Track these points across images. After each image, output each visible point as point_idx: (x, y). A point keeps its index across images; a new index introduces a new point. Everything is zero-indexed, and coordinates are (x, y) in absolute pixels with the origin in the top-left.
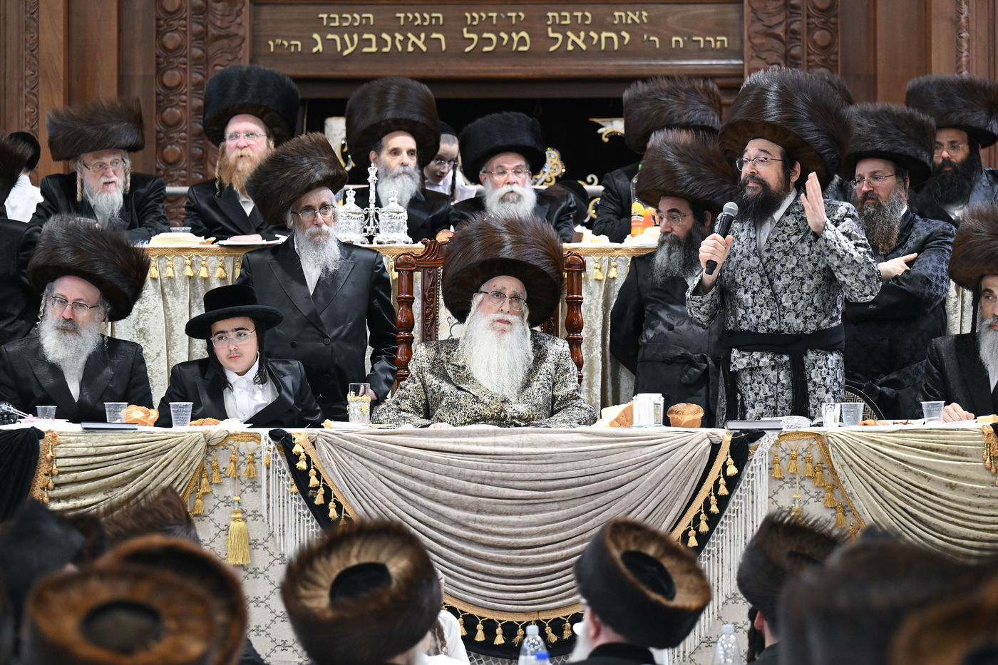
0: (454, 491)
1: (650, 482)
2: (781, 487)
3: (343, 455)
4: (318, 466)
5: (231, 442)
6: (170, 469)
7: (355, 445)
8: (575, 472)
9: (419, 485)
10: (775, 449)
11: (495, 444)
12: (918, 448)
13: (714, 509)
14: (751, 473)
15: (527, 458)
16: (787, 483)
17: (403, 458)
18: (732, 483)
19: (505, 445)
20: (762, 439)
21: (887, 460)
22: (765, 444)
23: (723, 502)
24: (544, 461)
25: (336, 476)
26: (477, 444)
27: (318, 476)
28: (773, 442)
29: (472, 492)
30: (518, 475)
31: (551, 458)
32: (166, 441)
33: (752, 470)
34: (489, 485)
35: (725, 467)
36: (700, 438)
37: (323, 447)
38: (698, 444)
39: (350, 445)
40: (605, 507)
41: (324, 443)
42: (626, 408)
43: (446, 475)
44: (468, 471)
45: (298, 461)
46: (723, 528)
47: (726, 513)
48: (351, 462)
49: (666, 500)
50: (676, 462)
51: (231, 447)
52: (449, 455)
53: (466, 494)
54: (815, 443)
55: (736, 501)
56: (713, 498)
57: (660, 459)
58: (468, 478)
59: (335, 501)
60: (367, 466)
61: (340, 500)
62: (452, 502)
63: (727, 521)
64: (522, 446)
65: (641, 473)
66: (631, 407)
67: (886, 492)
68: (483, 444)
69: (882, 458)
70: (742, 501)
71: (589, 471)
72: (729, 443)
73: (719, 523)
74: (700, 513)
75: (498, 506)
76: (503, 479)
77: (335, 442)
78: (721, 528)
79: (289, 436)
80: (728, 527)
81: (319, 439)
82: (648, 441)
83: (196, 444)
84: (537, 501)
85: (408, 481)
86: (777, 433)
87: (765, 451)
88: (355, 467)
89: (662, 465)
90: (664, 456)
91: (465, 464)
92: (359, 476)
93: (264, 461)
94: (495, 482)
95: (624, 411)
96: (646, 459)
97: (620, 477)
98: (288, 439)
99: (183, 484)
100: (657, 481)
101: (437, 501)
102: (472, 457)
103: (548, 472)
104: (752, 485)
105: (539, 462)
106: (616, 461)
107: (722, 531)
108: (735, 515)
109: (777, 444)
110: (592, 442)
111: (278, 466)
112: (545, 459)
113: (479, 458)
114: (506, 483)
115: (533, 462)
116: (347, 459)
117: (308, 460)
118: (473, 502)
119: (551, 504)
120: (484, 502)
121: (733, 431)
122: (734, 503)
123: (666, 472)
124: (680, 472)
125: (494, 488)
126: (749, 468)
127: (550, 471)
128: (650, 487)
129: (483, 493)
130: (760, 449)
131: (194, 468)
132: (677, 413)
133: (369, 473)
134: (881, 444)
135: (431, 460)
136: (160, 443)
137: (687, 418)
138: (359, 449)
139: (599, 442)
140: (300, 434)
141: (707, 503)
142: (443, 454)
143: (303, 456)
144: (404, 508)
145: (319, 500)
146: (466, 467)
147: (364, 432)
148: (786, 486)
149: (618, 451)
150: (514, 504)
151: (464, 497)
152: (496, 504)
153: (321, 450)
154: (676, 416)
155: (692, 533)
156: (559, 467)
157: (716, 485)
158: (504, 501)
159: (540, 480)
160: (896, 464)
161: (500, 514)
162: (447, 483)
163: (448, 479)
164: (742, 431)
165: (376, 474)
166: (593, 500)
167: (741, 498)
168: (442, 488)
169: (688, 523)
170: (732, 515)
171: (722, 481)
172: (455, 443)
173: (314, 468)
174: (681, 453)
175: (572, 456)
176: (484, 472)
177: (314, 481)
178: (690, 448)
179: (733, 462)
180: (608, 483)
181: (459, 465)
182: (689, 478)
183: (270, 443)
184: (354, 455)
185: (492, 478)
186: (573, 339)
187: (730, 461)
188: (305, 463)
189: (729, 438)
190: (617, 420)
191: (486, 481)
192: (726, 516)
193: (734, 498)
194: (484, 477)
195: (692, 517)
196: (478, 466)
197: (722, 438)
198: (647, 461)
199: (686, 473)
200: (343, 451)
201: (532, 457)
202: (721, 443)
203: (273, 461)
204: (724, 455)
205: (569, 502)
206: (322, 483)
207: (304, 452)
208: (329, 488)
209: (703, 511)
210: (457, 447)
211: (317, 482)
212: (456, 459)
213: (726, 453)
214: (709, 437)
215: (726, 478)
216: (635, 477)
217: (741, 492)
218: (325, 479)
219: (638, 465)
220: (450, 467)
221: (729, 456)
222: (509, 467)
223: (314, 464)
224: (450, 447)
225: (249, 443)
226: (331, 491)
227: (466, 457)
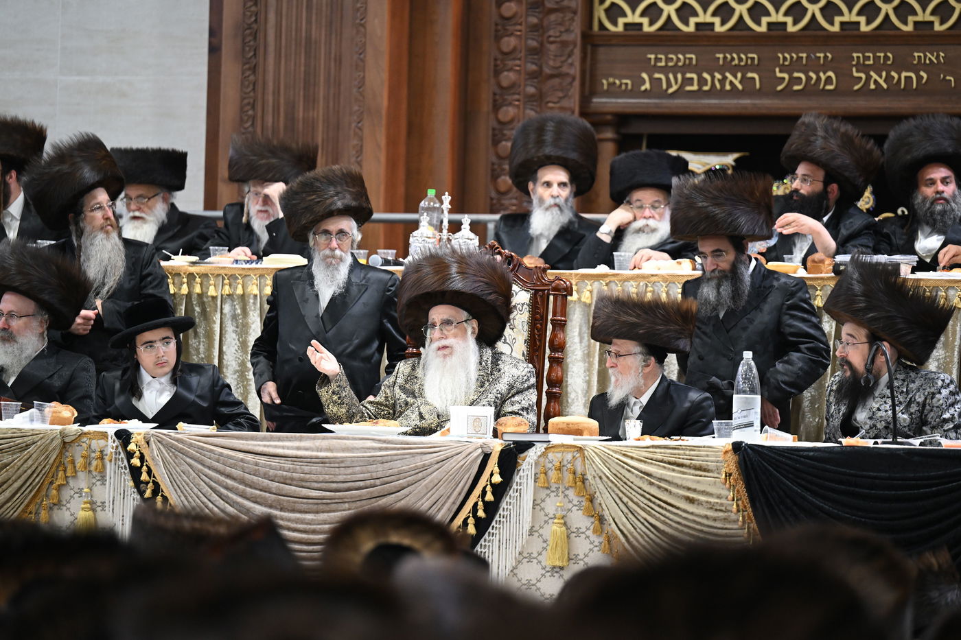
0: (260, 490)
1: (425, 486)
2: (548, 495)
3: (170, 453)
4: (150, 463)
5: (85, 439)
6: (30, 462)
7: (180, 446)
8: (362, 475)
9: (230, 483)
10: (542, 459)
11: (298, 448)
12: (665, 462)
13: (481, 513)
14: (519, 481)
15: (323, 461)
16: (553, 492)
17: (219, 458)
18: (499, 490)
19: (306, 449)
20: (531, 450)
21: (633, 473)
22: (532, 455)
23: (491, 508)
24: (337, 465)
25: (163, 473)
26: (283, 447)
27: (149, 472)
28: (539, 454)
29: (275, 491)
30: (314, 477)
31: (342, 462)
32: (30, 438)
33: (520, 479)
34: (290, 485)
35: (492, 475)
36: (474, 447)
37: (154, 445)
38: (473, 451)
43: (254, 475)
44: (272, 472)
45: (133, 457)
47: (496, 518)
48: (176, 461)
49: (437, 503)
50: (450, 469)
51: (84, 445)
52: (258, 457)
54: (578, 455)
55: (505, 507)
56: (480, 503)
57: (436, 466)
58: (273, 478)
59: (162, 495)
60: (190, 465)
61: (166, 494)
62: (258, 500)
63: (498, 526)
65: (419, 478)
67: (630, 504)
68: (288, 448)
69: (629, 471)
70: (511, 507)
71: (375, 475)
72: (498, 454)
73: (491, 528)
74: (469, 517)
75: (297, 505)
76: (302, 480)
78: (492, 531)
79: (129, 432)
81: (152, 439)
82: (429, 449)
83: (52, 440)
84: (329, 501)
85: (222, 478)
86: (545, 445)
87: (531, 461)
88: (178, 464)
89: (437, 472)
90: (440, 464)
91: (270, 465)
92: (182, 474)
94: (295, 483)
96: (424, 466)
98: (127, 435)
99: (41, 476)
102: (277, 460)
103: (340, 475)
104: (520, 493)
105: (332, 465)
106: (399, 465)
109: (544, 455)
110: (380, 449)
111: (120, 463)
112: (338, 463)
113: (283, 460)
114: (304, 484)
115: (327, 465)
117: (142, 458)
118: (274, 501)
119: (342, 504)
120: (283, 500)
121: (506, 442)
122: (503, 509)
123: (440, 478)
124: (451, 478)
125: (294, 488)
126: (518, 477)
127: (342, 474)
128: (425, 491)
129: (284, 493)
130: (527, 459)
131: (51, 461)
133: (191, 470)
134: (632, 458)
135: (242, 460)
136: (26, 439)
138: (183, 449)
139: (387, 449)
140: (139, 434)
141: (475, 508)
142: (253, 456)
143: (137, 454)
144: (217, 503)
145: (148, 494)
146: (271, 467)
147: (192, 433)
148: (552, 494)
149: (401, 458)
150: (312, 504)
151: (268, 495)
152: (295, 502)
153: (153, 450)
156: (350, 470)
157: (484, 492)
158: (301, 500)
159: (334, 482)
160: (641, 478)
161: (300, 512)
162: (253, 482)
163: (255, 478)
164: (515, 442)
165: (197, 472)
166: (377, 502)
167: (510, 505)
168: (250, 486)
170: (501, 519)
171: (489, 488)
172: (265, 446)
173: (147, 465)
174: (455, 460)
175: (361, 461)
176: (285, 473)
177: (144, 477)
178: (463, 456)
179: (498, 470)
180: (390, 487)
181: (265, 466)
182: (459, 484)
183: (114, 441)
184: (180, 454)
185: (292, 479)
186: (554, 358)
187: (496, 469)
188: (138, 460)
189: (501, 448)
191: (288, 482)
192: (496, 522)
193: (503, 505)
194: (285, 478)
195: (462, 520)
196: (281, 467)
197: (492, 448)
198: (425, 468)
199: (457, 479)
200: (171, 451)
201: (327, 460)
202: (491, 453)
203: (116, 458)
204: (492, 465)
205: (358, 502)
206: (152, 479)
207: (139, 450)
208: (158, 483)
209: (471, 515)
210: (266, 450)
211: (148, 478)
212: (263, 460)
213: (494, 462)
214: (481, 447)
215: (492, 485)
216: (414, 482)
217: (510, 499)
218: (155, 475)
219: (417, 471)
220: (257, 468)
221: (496, 465)
222: (307, 469)
223: (147, 461)
224: (260, 449)
225: (100, 441)
226: (160, 486)
227: (272, 459)
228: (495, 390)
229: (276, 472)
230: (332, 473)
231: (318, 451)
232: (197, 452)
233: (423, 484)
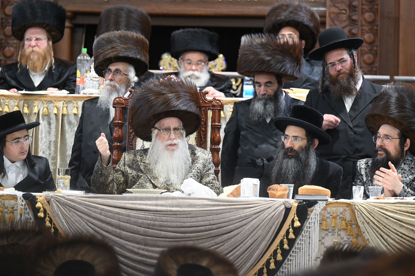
0: (131, 233)
1: (248, 230)
2: (326, 234)
3: (66, 209)
4: (51, 215)
7: (73, 204)
8: (203, 223)
9: (110, 228)
10: (323, 212)
11: (157, 205)
12: (409, 213)
13: (286, 246)
14: (309, 226)
15: (175, 213)
16: (330, 232)
17: (101, 212)
18: (297, 231)
19: (162, 206)
20: (316, 206)
21: (390, 220)
22: (318, 209)
23: (291, 243)
24: (185, 216)
25: (62, 222)
26: (146, 205)
27: (51, 221)
28: (322, 208)
29: (142, 233)
30: (169, 224)
31: (189, 214)
33: (309, 224)
34: (152, 229)
35: (293, 221)
36: (279, 204)
37: (54, 204)
38: (277, 208)
39: (70, 204)
40: (221, 244)
41: (54, 202)
42: (238, 187)
43: (126, 223)
44: (140, 221)
45: (39, 212)
46: (292, 258)
47: (293, 249)
48: (70, 214)
49: (257, 241)
50: (264, 218)
52: (129, 211)
53: (138, 234)
54: (347, 209)
55: (299, 242)
56: (285, 240)
57: (254, 216)
58: (140, 225)
63: (294, 254)
64: (173, 207)
65: (243, 224)
66: (240, 186)
67: (389, 239)
68: (150, 205)
69: (387, 218)
70: (303, 242)
71: (212, 222)
72: (296, 208)
73: (289, 256)
74: (278, 249)
76: (161, 226)
77: (61, 201)
78: (290, 258)
79: (34, 197)
80: (294, 258)
81: (52, 200)
82: (248, 205)
84: (180, 240)
85: (104, 225)
86: (325, 202)
87: (318, 213)
88: (73, 216)
89: (255, 220)
90: (257, 215)
91: (138, 216)
92: (75, 223)
93: (19, 212)
94: (156, 228)
95: (236, 189)
96: (246, 216)
97: (231, 226)
98: (33, 199)
100: (252, 229)
101: (121, 238)
102: (143, 213)
103: (187, 222)
104: (309, 233)
105: (182, 216)
106: (227, 216)
107: (291, 260)
108: (299, 250)
109: (325, 209)
110: (214, 205)
111: (27, 215)
112: (186, 214)
113: (147, 213)
114: (162, 228)
115: (179, 216)
116: (68, 212)
117: (45, 212)
118: (142, 239)
120: (149, 239)
121: (299, 201)
122: (298, 243)
123: (258, 224)
124: (266, 224)
125: (155, 231)
126: (308, 223)
127: (189, 222)
128: (248, 233)
129: (149, 234)
130: (314, 211)
132: (273, 190)
133: (81, 220)
134: (387, 210)
135: (118, 213)
137: (279, 193)
138: (75, 206)
139: (218, 205)
140: (41, 196)
141: (282, 243)
142: (125, 210)
143: (42, 209)
146: (139, 218)
147: (79, 196)
148: (330, 234)
149: (229, 211)
150: (167, 241)
151: (137, 236)
153: (53, 206)
154: (273, 192)
155: (272, 261)
156: (194, 219)
157: (288, 232)
158: (161, 239)
159: (183, 227)
160: (395, 223)
162: (127, 227)
163: (128, 225)
164: (304, 200)
165: (85, 221)
166: (214, 240)
167: (302, 241)
168: (124, 230)
169: (270, 255)
170: (297, 250)
171: (291, 230)
173: (48, 217)
174: (266, 213)
175: (202, 213)
176: (149, 222)
177: (48, 225)
178: (272, 210)
179: (297, 219)
180: (223, 230)
181: (135, 217)
182: (272, 227)
183: (23, 201)
184: (72, 209)
185: (154, 225)
186: (215, 149)
187: (296, 218)
188: (43, 213)
189: (296, 205)
190: (232, 194)
191: (150, 227)
192: (293, 252)
193: (298, 241)
194: (149, 225)
195: (272, 251)
196: (146, 217)
197: (292, 205)
198: (247, 217)
199: (270, 225)
200: (66, 207)
201: (178, 213)
202: (291, 208)
203: (24, 212)
205: (200, 240)
206: (53, 226)
207: (43, 207)
208: (57, 229)
209: (279, 248)
210: (133, 206)
211: (50, 225)
212: (133, 213)
213: (294, 213)
214: (284, 204)
215: (294, 228)
216: (239, 227)
217: (302, 237)
218: (55, 223)
219: (241, 219)
220: (129, 218)
221: (296, 215)
222: (164, 218)
223: (48, 214)
224: (130, 206)
225: (11, 201)
227: (139, 212)
228: (196, 168)
229: (143, 220)
230: (182, 221)
231: (170, 207)
232: (85, 208)
233: (247, 228)
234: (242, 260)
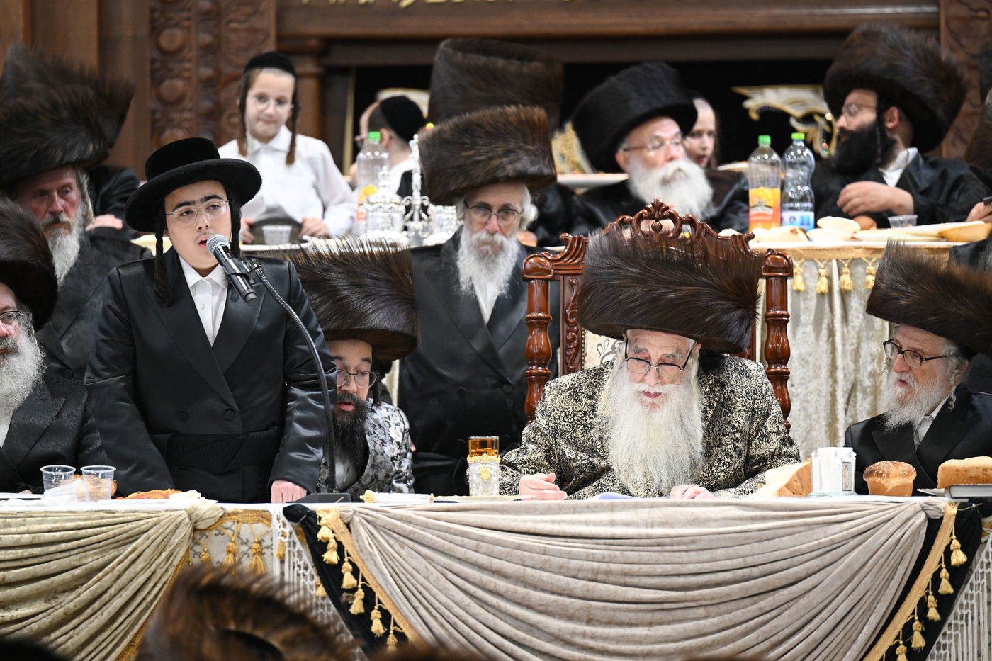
0: (553, 593)
1: (840, 575)
3: (391, 541)
4: (355, 558)
5: (228, 524)
6: (140, 564)
7: (409, 527)
8: (728, 562)
9: (502, 584)
11: (612, 524)
13: (933, 614)
14: (985, 560)
15: (659, 542)
17: (478, 545)
18: (959, 575)
19: (627, 524)
23: (946, 604)
24: (684, 547)
25: (382, 573)
26: (587, 523)
27: (355, 572)
29: (579, 594)
30: (646, 568)
31: (693, 542)
32: (134, 524)
33: (987, 557)
34: (604, 582)
35: (948, 552)
36: (911, 510)
37: (362, 530)
38: (908, 519)
39: (400, 527)
40: (774, 613)
41: (362, 524)
42: (801, 469)
43: (541, 569)
44: (574, 563)
45: (325, 551)
46: (947, 641)
47: (951, 619)
48: (403, 552)
49: (862, 602)
50: (877, 546)
51: (229, 532)
52: (545, 540)
53: (570, 596)
55: (965, 602)
56: (931, 598)
57: (853, 543)
58: (574, 573)
59: (380, 609)
60: (427, 558)
61: (388, 606)
62: (550, 609)
64: (652, 525)
65: (826, 563)
66: (808, 469)
68: (595, 524)
70: (974, 602)
71: (750, 561)
72: (953, 519)
73: (941, 635)
74: (913, 621)
75: (617, 614)
76: (625, 574)
77: (379, 522)
78: (943, 642)
79: (312, 515)
80: (953, 640)
81: (356, 519)
82: (835, 516)
83: (177, 527)
84: (674, 606)
85: (486, 578)
88: (409, 559)
89: (856, 551)
90: (859, 538)
91: (569, 553)
92: (414, 573)
93: (276, 551)
94: (612, 578)
95: (798, 474)
96: (832, 542)
97: (796, 569)
98: (310, 518)
99: (159, 586)
100: (850, 574)
101: (529, 607)
102: (579, 543)
103: (690, 563)
104: (988, 579)
105: (676, 548)
106: (787, 544)
107: (945, 646)
108: (964, 622)
110: (753, 519)
111: (296, 559)
112: (685, 544)
113: (589, 544)
114: (629, 580)
115: (668, 548)
116: (397, 547)
117: (340, 549)
118: (581, 608)
119: (695, 610)
120: (597, 608)
121: (959, 501)
122: (961, 605)
123: (862, 561)
124: (882, 560)
125: (611, 587)
126: (984, 554)
127: (692, 562)
128: (839, 583)
129: (596, 595)
131: (176, 563)
132: (879, 475)
133: (429, 567)
135: (519, 547)
136: (126, 527)
137: (893, 483)
138: (414, 533)
139: (764, 519)
140: (328, 511)
141: (922, 606)
142: (536, 539)
143: (333, 543)
144: (481, 618)
145: (357, 607)
146: (570, 556)
147: (422, 507)
149: (792, 531)
150: (641, 611)
151: (568, 600)
152: (614, 610)
153: (359, 535)
154: (878, 480)
155: (901, 649)
156: (706, 555)
157: (936, 579)
158: (626, 605)
159: (679, 575)
161: (621, 624)
162: (542, 581)
163: (545, 575)
164: (972, 500)
165: (440, 568)
166: (755, 603)
167: (972, 599)
168: (535, 588)
169: (894, 635)
170: (959, 623)
171: (944, 573)
172: (553, 522)
173: (349, 561)
174: (882, 534)
175: (725, 540)
176: (596, 565)
177: (348, 580)
178: (897, 526)
179: (959, 545)
180: (777, 578)
181: (560, 555)
182: (896, 569)
183: (284, 525)
184: (407, 541)
185: (608, 573)
186: (776, 374)
187: (956, 543)
188: (335, 554)
189: (954, 510)
190: (788, 486)
191: (600, 577)
192: (950, 625)
193: (961, 599)
194: (597, 572)
195: (901, 626)
196: (588, 555)
197: (943, 511)
198: (835, 546)
199: (892, 562)
200: (390, 535)
201: (667, 540)
202: (942, 518)
203: (289, 552)
204: (946, 535)
205: (722, 606)
206: (361, 583)
207: (335, 538)
208: (370, 589)
209: (916, 618)
210: (556, 528)
211: (354, 581)
212: (555, 545)
213: (949, 532)
214: (923, 509)
215: (950, 568)
216: (817, 569)
217: (971, 589)
218: (365, 576)
219: (821, 551)
220: (547, 557)
221: (954, 537)
222: (632, 555)
223: (348, 555)
224: (547, 528)
225: (255, 526)
226: (374, 593)
227: (570, 542)
229: (581, 562)
230: (677, 560)
231: (647, 527)
232: (438, 537)
233: (836, 572)
234: (827, 651)
